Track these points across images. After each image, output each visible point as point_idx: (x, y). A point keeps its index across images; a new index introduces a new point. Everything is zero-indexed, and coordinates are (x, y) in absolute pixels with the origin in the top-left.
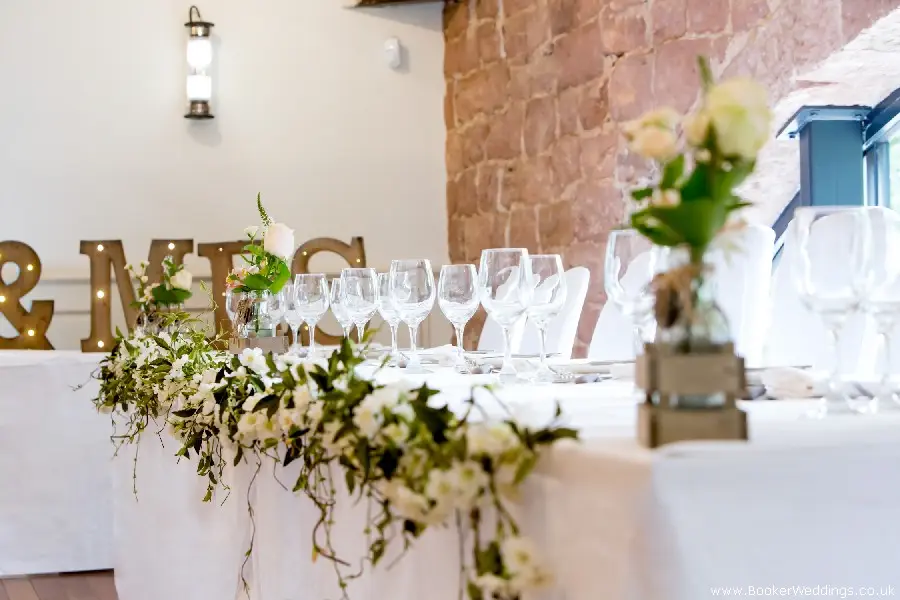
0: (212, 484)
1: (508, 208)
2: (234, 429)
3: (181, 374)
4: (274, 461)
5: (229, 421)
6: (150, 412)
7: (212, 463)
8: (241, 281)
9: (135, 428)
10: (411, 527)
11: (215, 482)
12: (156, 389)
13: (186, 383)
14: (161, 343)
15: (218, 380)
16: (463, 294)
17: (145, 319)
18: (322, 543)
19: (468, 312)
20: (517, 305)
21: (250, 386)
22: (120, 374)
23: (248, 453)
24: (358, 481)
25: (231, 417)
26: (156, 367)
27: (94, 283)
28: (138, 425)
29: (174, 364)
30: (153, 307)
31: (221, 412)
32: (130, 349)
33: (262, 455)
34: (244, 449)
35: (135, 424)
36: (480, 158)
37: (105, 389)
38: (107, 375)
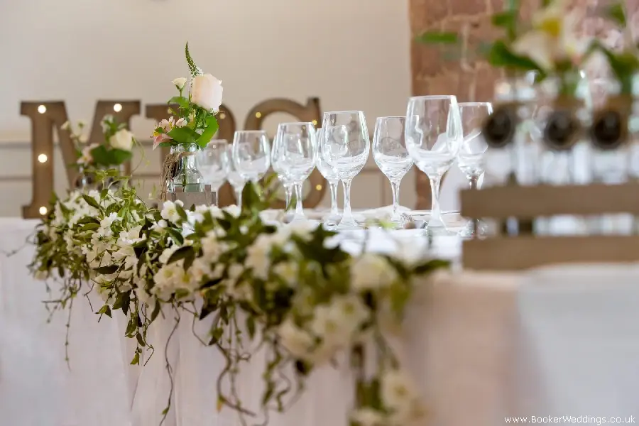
0: (140, 347)
1: (473, 65)
2: (151, 283)
3: (110, 232)
4: (193, 315)
5: (147, 275)
6: (82, 275)
7: (140, 325)
8: (168, 134)
9: (68, 292)
10: (302, 367)
11: (143, 344)
12: (85, 249)
13: (113, 242)
14: (91, 202)
15: (141, 236)
16: (396, 146)
17: (84, 181)
18: (226, 392)
19: (403, 166)
20: (447, 155)
21: (169, 239)
22: (54, 237)
23: (166, 308)
24: (259, 327)
25: (149, 270)
26: (83, 225)
27: (36, 147)
28: (71, 289)
29: (103, 223)
30: (92, 169)
31: (139, 266)
32: (64, 210)
33: (180, 309)
34: (161, 304)
35: (68, 288)
36: (444, 13)
37: (41, 254)
38: (42, 240)
